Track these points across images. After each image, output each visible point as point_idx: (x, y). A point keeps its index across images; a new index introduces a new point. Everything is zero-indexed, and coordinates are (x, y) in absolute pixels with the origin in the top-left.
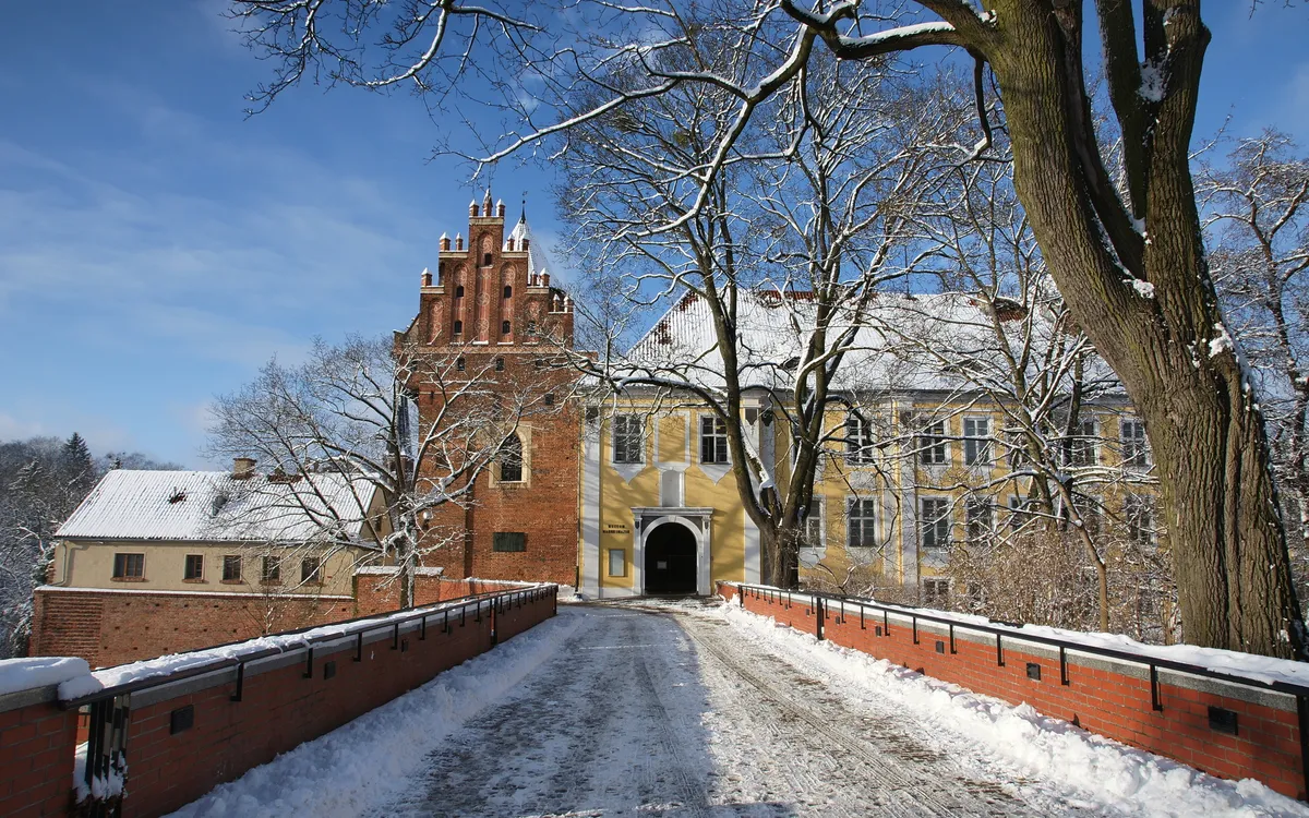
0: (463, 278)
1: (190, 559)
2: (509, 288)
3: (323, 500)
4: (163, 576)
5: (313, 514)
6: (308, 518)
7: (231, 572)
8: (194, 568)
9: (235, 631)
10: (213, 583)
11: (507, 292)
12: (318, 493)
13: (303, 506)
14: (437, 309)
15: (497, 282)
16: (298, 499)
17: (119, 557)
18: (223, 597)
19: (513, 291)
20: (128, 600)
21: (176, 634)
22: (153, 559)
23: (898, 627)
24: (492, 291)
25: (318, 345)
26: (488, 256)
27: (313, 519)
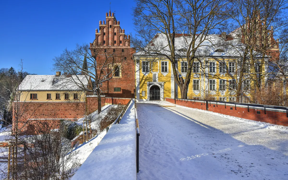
0: (105, 31)
1: (48, 94)
2: (115, 33)
3: (80, 81)
4: (42, 99)
5: (77, 84)
6: (76, 85)
7: (58, 97)
8: (49, 97)
9: (59, 110)
10: (53, 100)
11: (115, 34)
12: (79, 79)
13: (75, 82)
14: (99, 38)
15: (113, 31)
16: (74, 81)
17: (31, 94)
18: (56, 103)
19: (116, 34)
20: (34, 104)
21: (46, 111)
22: (39, 95)
23: (238, 108)
24: (112, 34)
25: (78, 45)
26: (110, 26)
27: (77, 85)
